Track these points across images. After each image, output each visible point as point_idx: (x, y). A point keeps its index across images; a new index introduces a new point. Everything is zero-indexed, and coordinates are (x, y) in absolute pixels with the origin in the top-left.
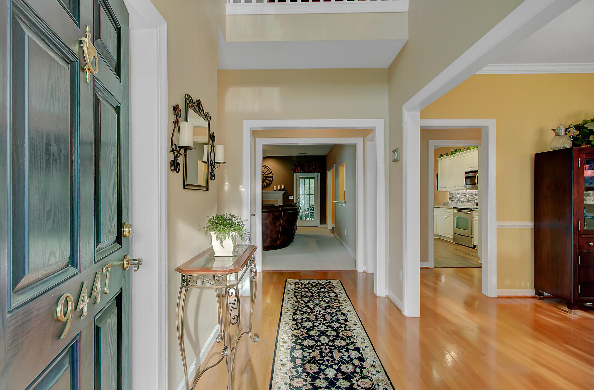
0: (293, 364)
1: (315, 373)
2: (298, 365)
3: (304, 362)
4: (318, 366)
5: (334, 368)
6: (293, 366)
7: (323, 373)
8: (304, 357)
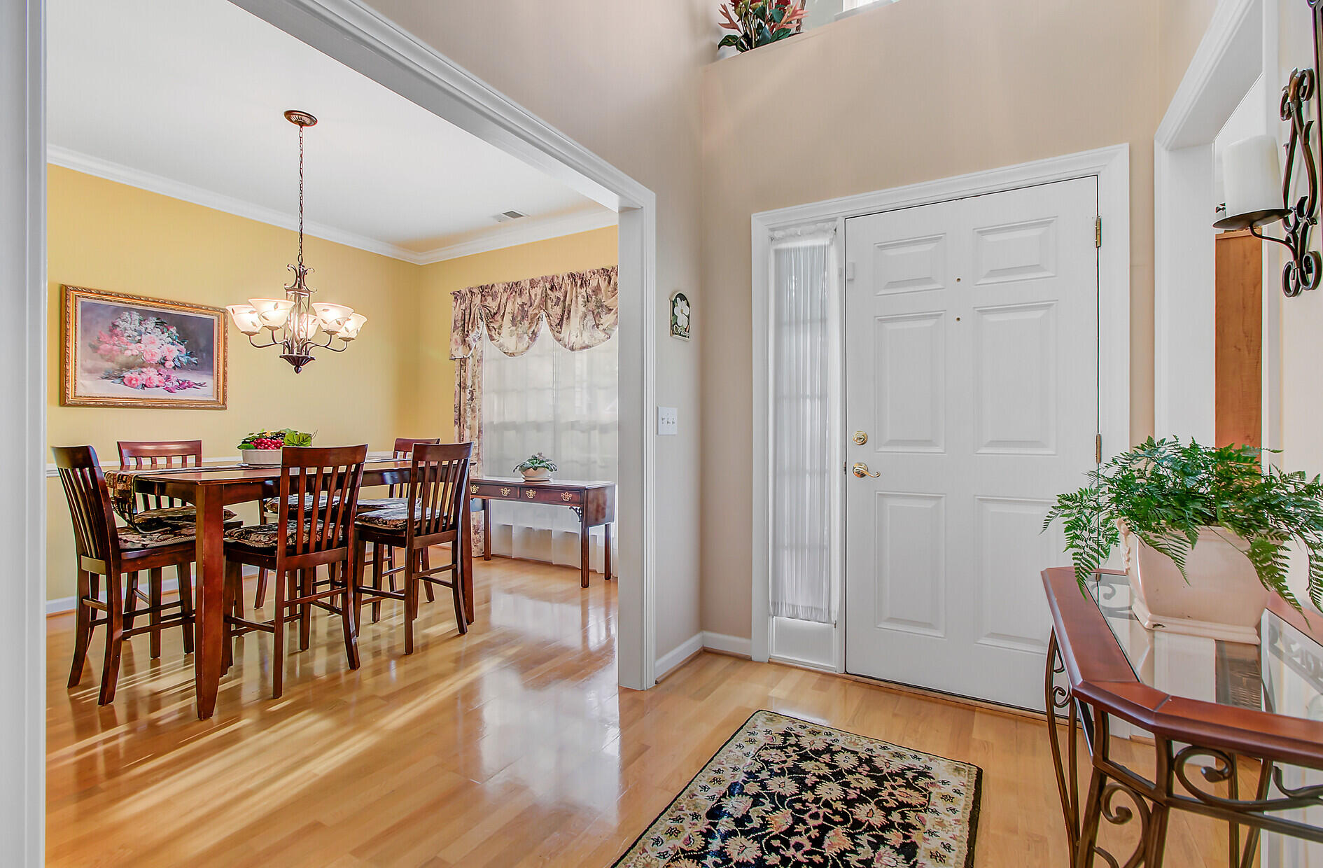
0: (909, 837)
1: (865, 801)
2: (898, 831)
3: (881, 833)
4: (851, 812)
5: (814, 794)
6: (910, 832)
7: (847, 795)
8: (875, 847)
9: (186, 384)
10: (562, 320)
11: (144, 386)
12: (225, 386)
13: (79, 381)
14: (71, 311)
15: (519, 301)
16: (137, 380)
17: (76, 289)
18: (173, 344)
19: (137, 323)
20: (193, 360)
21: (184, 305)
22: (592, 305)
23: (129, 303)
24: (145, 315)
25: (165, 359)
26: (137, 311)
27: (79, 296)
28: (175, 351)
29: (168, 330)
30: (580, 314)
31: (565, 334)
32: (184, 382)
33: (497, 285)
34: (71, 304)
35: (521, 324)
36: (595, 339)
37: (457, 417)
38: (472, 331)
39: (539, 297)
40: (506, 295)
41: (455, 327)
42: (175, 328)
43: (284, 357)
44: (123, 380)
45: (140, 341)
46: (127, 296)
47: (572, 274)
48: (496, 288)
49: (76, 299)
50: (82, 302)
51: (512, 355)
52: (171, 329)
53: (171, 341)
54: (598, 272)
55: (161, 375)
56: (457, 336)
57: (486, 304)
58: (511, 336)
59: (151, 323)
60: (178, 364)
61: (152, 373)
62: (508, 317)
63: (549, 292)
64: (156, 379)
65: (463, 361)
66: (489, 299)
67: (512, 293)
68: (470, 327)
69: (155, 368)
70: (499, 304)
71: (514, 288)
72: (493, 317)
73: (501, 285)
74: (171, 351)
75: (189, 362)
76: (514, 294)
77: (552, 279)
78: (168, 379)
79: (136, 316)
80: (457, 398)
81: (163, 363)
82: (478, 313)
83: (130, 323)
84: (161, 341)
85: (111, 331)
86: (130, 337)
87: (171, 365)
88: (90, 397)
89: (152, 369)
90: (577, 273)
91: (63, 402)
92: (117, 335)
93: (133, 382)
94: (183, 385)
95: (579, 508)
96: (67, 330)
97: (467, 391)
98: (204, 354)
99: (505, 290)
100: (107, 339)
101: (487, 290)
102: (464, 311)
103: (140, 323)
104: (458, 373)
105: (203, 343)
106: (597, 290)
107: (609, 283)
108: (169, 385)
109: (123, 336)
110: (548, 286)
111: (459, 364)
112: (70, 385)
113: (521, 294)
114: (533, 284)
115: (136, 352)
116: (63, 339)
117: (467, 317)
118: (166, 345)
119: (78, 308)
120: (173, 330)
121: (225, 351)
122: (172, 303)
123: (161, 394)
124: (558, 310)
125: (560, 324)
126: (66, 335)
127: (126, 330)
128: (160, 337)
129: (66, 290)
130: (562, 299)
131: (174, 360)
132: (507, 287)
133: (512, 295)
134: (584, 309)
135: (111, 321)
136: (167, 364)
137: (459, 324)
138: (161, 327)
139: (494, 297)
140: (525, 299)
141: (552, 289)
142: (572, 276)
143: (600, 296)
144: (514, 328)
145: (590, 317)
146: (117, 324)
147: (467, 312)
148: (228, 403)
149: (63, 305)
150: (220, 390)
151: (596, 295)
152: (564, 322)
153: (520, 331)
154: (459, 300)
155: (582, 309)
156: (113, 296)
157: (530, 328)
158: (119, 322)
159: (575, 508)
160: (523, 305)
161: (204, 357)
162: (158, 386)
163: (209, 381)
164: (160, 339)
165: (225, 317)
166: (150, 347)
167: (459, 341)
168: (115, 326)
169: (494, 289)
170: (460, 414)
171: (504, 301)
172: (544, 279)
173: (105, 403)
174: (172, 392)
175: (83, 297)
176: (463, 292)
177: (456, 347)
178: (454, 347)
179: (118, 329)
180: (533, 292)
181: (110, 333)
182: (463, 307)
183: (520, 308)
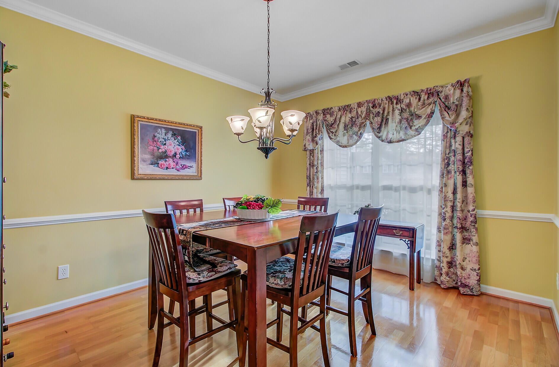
9: (185, 167)
10: (381, 125)
11: (167, 168)
12: (201, 167)
13: (140, 166)
14: (136, 128)
15: (350, 116)
16: (164, 165)
17: (138, 117)
18: (179, 145)
19: (164, 134)
20: (188, 153)
21: (184, 124)
22: (406, 115)
23: (161, 124)
24: (168, 130)
25: (176, 154)
26: (164, 128)
27: (139, 121)
28: (180, 149)
29: (177, 138)
30: (397, 120)
31: (384, 134)
32: (184, 165)
33: (334, 107)
34: (136, 125)
35: (351, 129)
36: (408, 135)
37: (308, 182)
38: (319, 134)
39: (364, 113)
40: (340, 113)
41: (308, 133)
42: (180, 137)
43: (258, 148)
44: (158, 165)
45: (165, 144)
46: (160, 120)
47: (389, 97)
48: (333, 110)
49: (138, 122)
50: (141, 124)
51: (345, 147)
52: (178, 138)
53: (178, 144)
54: (410, 93)
55: (174, 162)
56: (309, 137)
57: (326, 119)
58: (344, 136)
59: (170, 135)
60: (181, 156)
61: (170, 161)
62: (342, 126)
63: (371, 109)
64: (172, 164)
65: (312, 152)
66: (328, 116)
67: (344, 112)
68: (317, 132)
69: (172, 158)
70: (335, 119)
71: (346, 108)
72: (331, 126)
73: (337, 107)
74: (178, 149)
75: (186, 155)
76: (346, 112)
77: (374, 101)
78: (177, 164)
79: (164, 131)
80: (308, 172)
81: (175, 155)
82: (321, 125)
83: (161, 135)
84: (174, 144)
85: (153, 139)
86: (161, 142)
87: (178, 157)
88: (144, 174)
89: (170, 159)
90: (393, 96)
91: (133, 178)
92: (156, 141)
93: (163, 166)
94: (184, 167)
95: (407, 240)
96: (134, 139)
97: (315, 168)
98: (192, 150)
99: (339, 110)
100: (151, 143)
101: (327, 111)
102: (313, 123)
103: (165, 135)
104: (309, 158)
105: (192, 144)
106: (409, 105)
107: (419, 99)
108: (178, 167)
109: (158, 142)
110: (371, 105)
111: (309, 153)
112: (136, 168)
113: (350, 112)
114: (360, 105)
115: (164, 150)
116: (133, 144)
117: (315, 127)
118: (176, 146)
119: (139, 127)
120: (179, 138)
121: (201, 149)
122: (179, 124)
123: (173, 172)
124: (379, 119)
125: (380, 128)
126: (134, 141)
127: (159, 138)
128: (174, 142)
129: (134, 117)
130: (381, 112)
131: (180, 154)
132: (341, 108)
133: (345, 113)
134: (400, 117)
135: (153, 134)
136: (177, 156)
137: (310, 131)
138: (174, 137)
139: (331, 115)
140: (354, 114)
141: (373, 107)
142: (390, 99)
143: (412, 109)
144: (345, 132)
145: (404, 122)
146: (156, 135)
147: (315, 124)
148: (202, 176)
149: (133, 125)
150: (199, 169)
151: (409, 108)
152: (383, 126)
153: (351, 133)
154: (309, 118)
155: (397, 117)
156: (154, 120)
157: (359, 131)
158: (156, 134)
159: (404, 240)
160: (352, 118)
161: (192, 152)
162: (173, 168)
163: (194, 165)
164: (174, 143)
165: (201, 130)
166: (170, 147)
167: (310, 140)
168: (155, 136)
169: (332, 110)
170: (310, 180)
171: (339, 116)
172: (368, 102)
173: (151, 178)
174: (179, 171)
175: (141, 121)
176: (312, 113)
177: (309, 143)
178: (307, 144)
179: (156, 138)
180: (359, 110)
181: (152, 140)
182: (311, 121)
183: (350, 119)
